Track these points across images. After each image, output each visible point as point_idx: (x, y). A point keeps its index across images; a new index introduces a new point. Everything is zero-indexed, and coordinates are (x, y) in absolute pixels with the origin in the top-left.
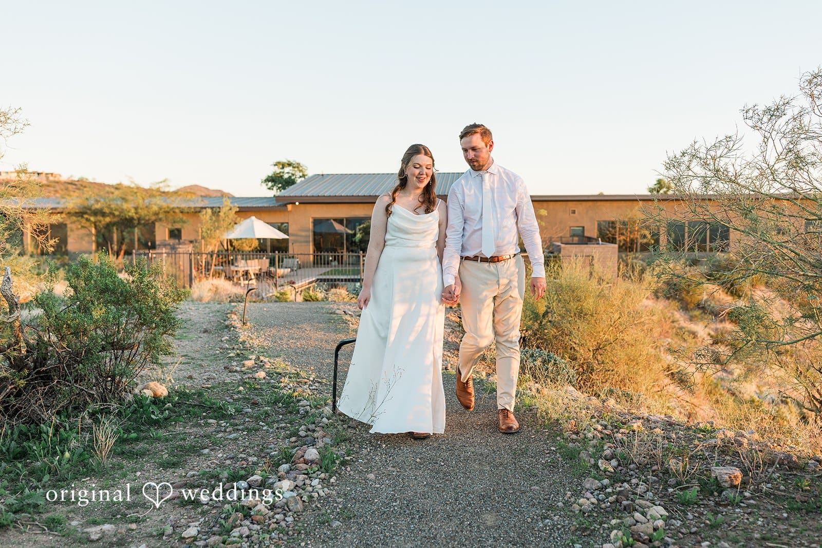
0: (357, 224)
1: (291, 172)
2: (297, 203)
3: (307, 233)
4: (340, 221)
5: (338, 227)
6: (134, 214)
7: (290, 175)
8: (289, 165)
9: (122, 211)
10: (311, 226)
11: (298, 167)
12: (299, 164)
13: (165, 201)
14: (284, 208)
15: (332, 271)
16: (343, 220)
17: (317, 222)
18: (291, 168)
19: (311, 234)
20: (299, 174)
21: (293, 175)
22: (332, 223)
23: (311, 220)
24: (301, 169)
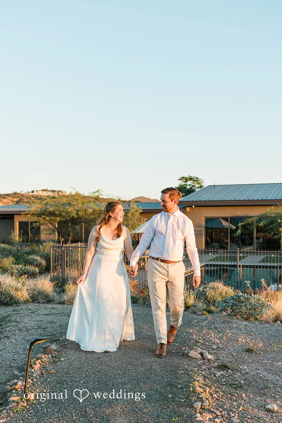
0: (240, 221)
1: (192, 184)
2: (193, 206)
3: (201, 229)
4: (226, 219)
5: (225, 224)
6: (75, 215)
7: (191, 186)
8: (191, 179)
9: (67, 213)
10: (204, 223)
11: (197, 181)
12: (197, 178)
13: (98, 205)
14: (184, 209)
15: (217, 257)
16: (228, 218)
17: (208, 220)
18: (192, 181)
19: (204, 230)
20: (197, 185)
21: (193, 186)
22: (221, 221)
23: (204, 219)
24: (199, 182)
